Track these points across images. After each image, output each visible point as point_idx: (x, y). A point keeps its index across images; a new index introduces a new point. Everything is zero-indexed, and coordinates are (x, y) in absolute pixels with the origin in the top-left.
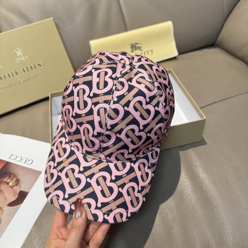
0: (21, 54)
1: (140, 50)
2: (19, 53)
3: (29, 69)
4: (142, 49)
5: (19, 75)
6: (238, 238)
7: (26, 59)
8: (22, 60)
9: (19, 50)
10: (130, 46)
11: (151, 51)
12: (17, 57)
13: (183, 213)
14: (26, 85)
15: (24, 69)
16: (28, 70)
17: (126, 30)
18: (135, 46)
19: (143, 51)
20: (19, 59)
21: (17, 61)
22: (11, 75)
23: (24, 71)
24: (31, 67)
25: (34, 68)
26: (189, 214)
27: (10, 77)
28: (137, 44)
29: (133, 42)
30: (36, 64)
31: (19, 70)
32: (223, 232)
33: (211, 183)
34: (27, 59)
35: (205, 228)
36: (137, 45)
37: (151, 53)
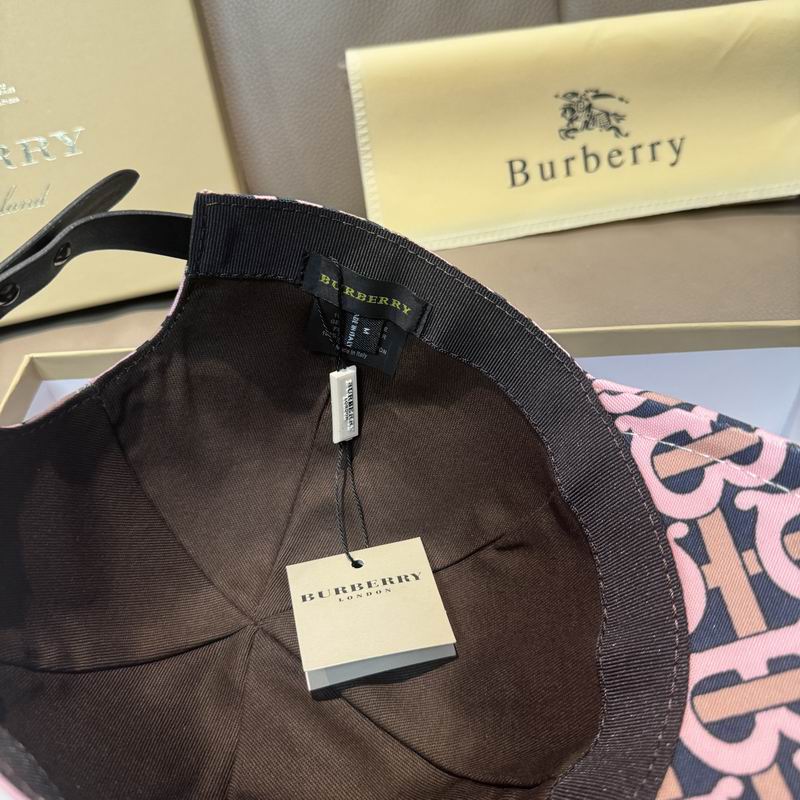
1: (618, 130)
3: (16, 154)
4: (623, 126)
10: (563, 102)
11: (671, 142)
17: (558, 14)
18: (590, 107)
19: (627, 135)
28: (598, 95)
29: (581, 84)
37: (673, 157)
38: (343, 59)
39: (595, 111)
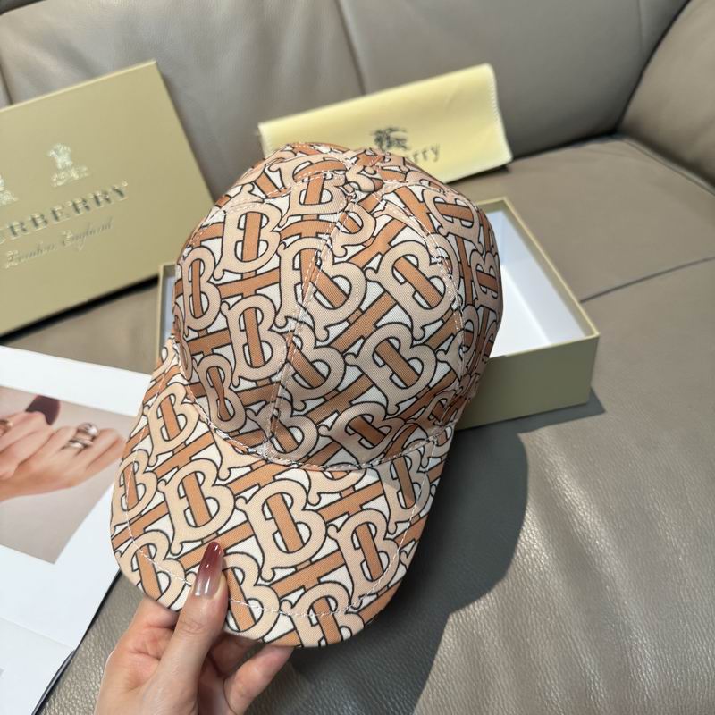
0: (68, 163)
1: (404, 147)
2: (63, 159)
3: (91, 203)
4: (407, 144)
5: (63, 219)
6: (670, 672)
7: (82, 176)
8: (72, 178)
9: (61, 151)
10: (374, 137)
11: (432, 149)
12: (58, 171)
13: (514, 597)
14: (81, 249)
15: (75, 205)
16: (87, 208)
17: (362, 91)
18: (388, 138)
19: (409, 149)
20: (62, 175)
21: (56, 182)
22: (39, 221)
23: (77, 210)
24: (96, 197)
25: (105, 202)
26: (531, 601)
27: (36, 225)
28: (392, 130)
29: (383, 127)
30: (110, 190)
31: (63, 207)
32: (628, 653)
33: (597, 513)
34: (86, 175)
35: (576, 641)
36: (393, 135)
37: (434, 156)
38: (257, 129)
39: (392, 139)
